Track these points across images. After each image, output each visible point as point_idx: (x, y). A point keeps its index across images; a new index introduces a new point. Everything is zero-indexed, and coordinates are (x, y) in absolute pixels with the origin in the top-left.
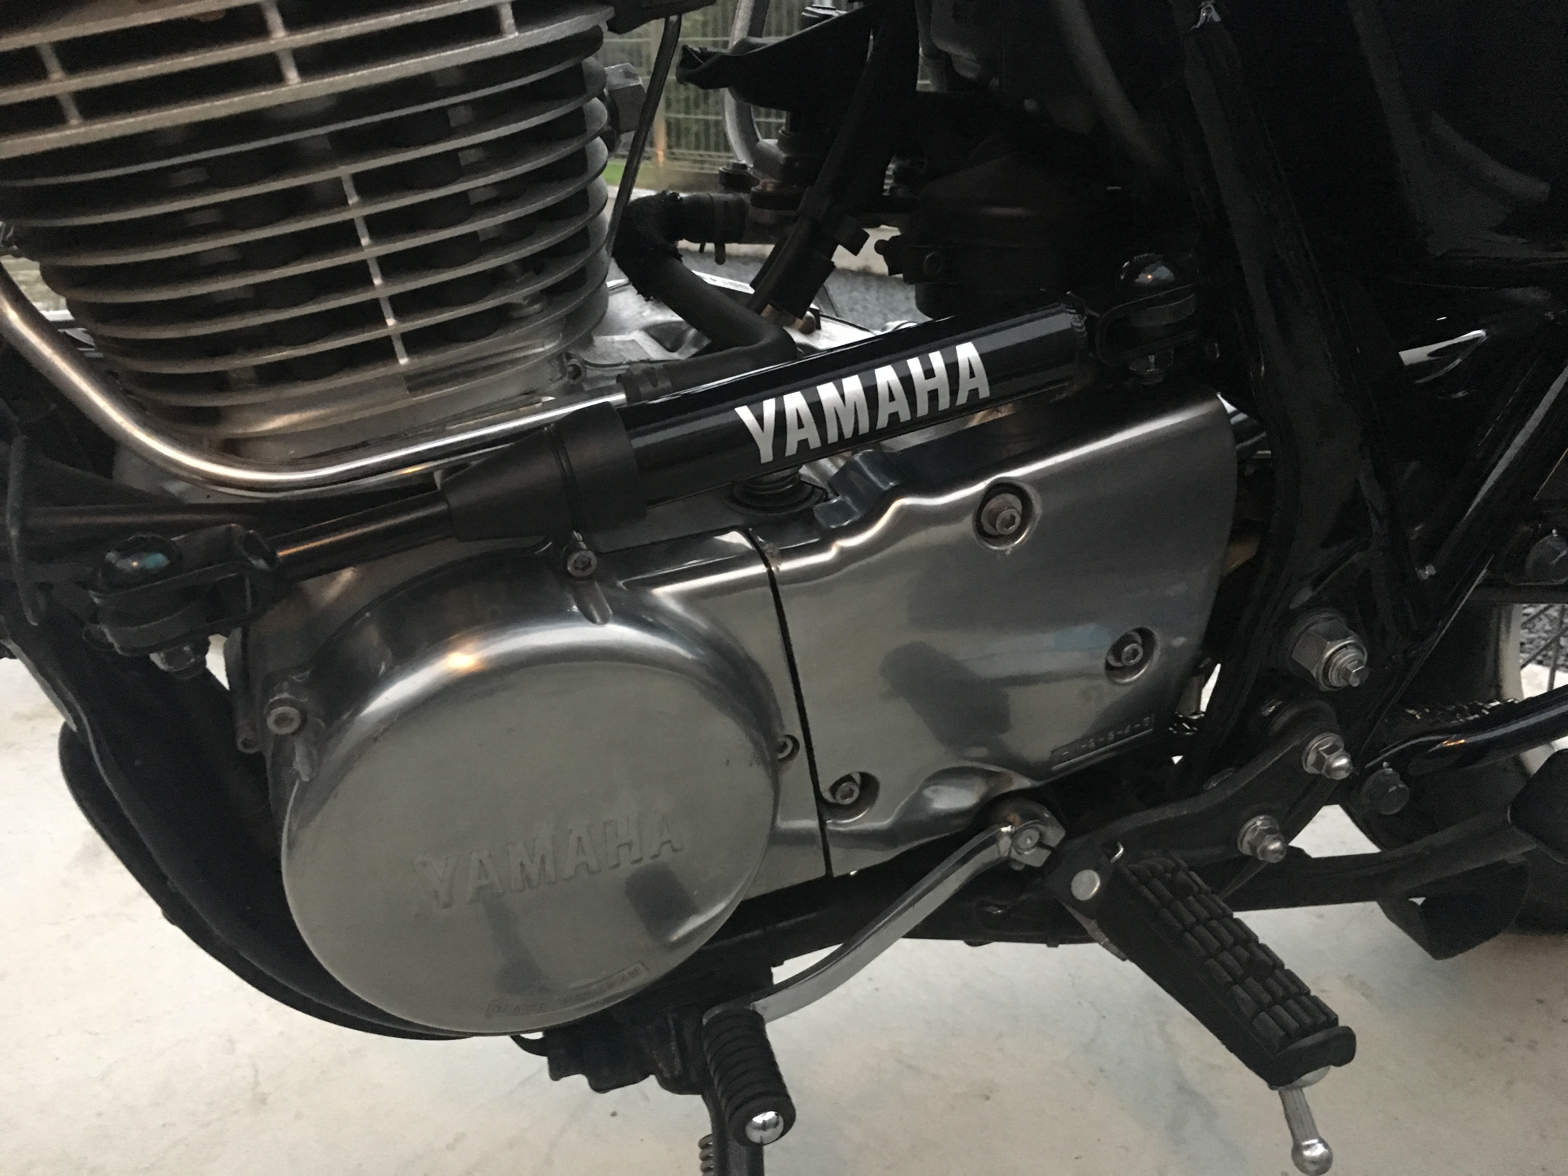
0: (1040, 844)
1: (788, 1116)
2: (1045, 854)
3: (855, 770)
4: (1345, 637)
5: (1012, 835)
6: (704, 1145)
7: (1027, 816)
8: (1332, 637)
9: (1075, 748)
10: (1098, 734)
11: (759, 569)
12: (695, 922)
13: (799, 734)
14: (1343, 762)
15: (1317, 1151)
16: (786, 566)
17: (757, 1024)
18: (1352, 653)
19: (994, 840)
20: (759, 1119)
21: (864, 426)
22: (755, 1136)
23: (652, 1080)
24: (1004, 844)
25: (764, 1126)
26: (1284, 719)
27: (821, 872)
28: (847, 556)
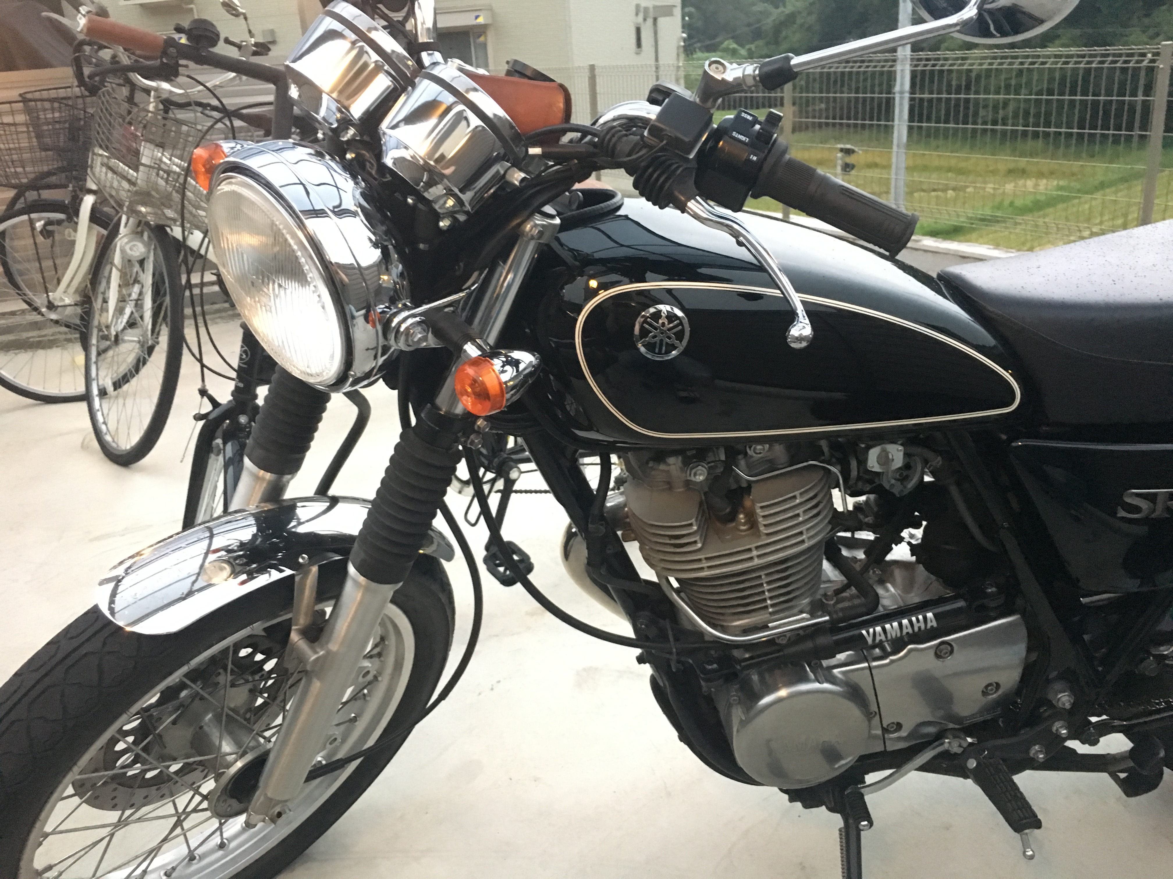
0: (960, 746)
1: (871, 824)
2: (962, 749)
3: (895, 721)
4: (1064, 692)
5: (949, 743)
6: (840, 830)
7: (955, 737)
8: (1061, 692)
9: (973, 716)
10: (981, 712)
11: (866, 665)
12: (843, 762)
13: (877, 710)
14: (1065, 731)
15: (1030, 853)
16: (875, 664)
17: (862, 796)
18: (1067, 698)
19: (942, 744)
20: (863, 823)
21: (899, 635)
22: (861, 828)
23: (824, 807)
24: (946, 746)
25: (864, 826)
26: (1047, 714)
27: (883, 749)
28: (892, 662)
